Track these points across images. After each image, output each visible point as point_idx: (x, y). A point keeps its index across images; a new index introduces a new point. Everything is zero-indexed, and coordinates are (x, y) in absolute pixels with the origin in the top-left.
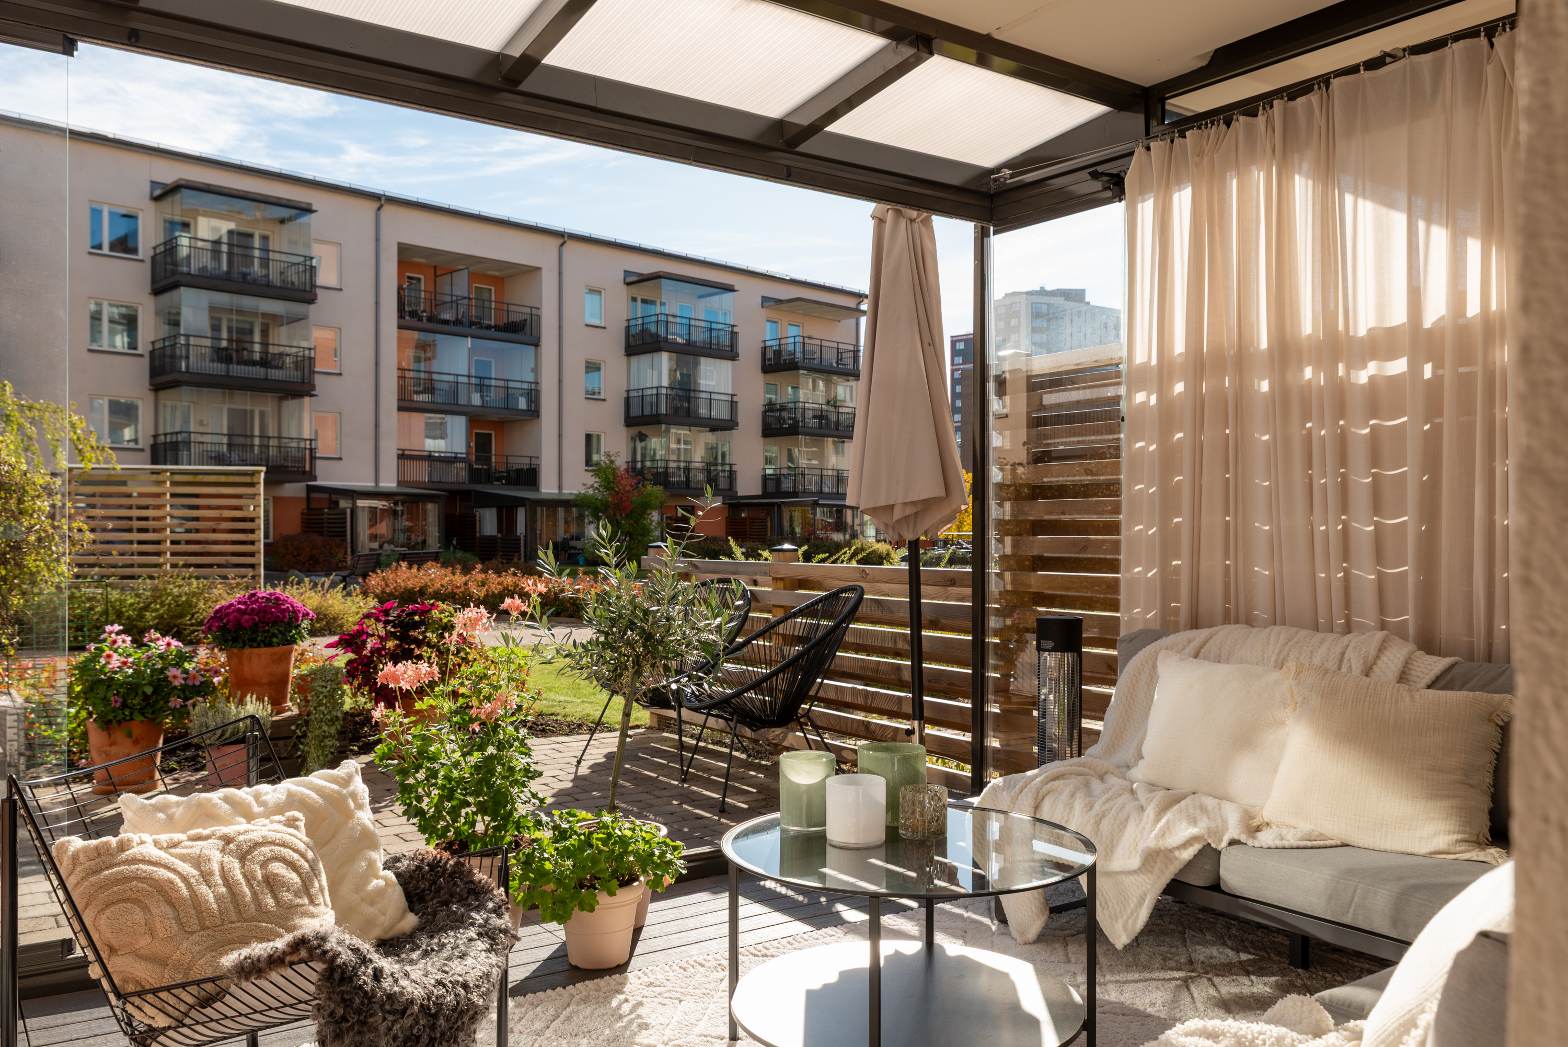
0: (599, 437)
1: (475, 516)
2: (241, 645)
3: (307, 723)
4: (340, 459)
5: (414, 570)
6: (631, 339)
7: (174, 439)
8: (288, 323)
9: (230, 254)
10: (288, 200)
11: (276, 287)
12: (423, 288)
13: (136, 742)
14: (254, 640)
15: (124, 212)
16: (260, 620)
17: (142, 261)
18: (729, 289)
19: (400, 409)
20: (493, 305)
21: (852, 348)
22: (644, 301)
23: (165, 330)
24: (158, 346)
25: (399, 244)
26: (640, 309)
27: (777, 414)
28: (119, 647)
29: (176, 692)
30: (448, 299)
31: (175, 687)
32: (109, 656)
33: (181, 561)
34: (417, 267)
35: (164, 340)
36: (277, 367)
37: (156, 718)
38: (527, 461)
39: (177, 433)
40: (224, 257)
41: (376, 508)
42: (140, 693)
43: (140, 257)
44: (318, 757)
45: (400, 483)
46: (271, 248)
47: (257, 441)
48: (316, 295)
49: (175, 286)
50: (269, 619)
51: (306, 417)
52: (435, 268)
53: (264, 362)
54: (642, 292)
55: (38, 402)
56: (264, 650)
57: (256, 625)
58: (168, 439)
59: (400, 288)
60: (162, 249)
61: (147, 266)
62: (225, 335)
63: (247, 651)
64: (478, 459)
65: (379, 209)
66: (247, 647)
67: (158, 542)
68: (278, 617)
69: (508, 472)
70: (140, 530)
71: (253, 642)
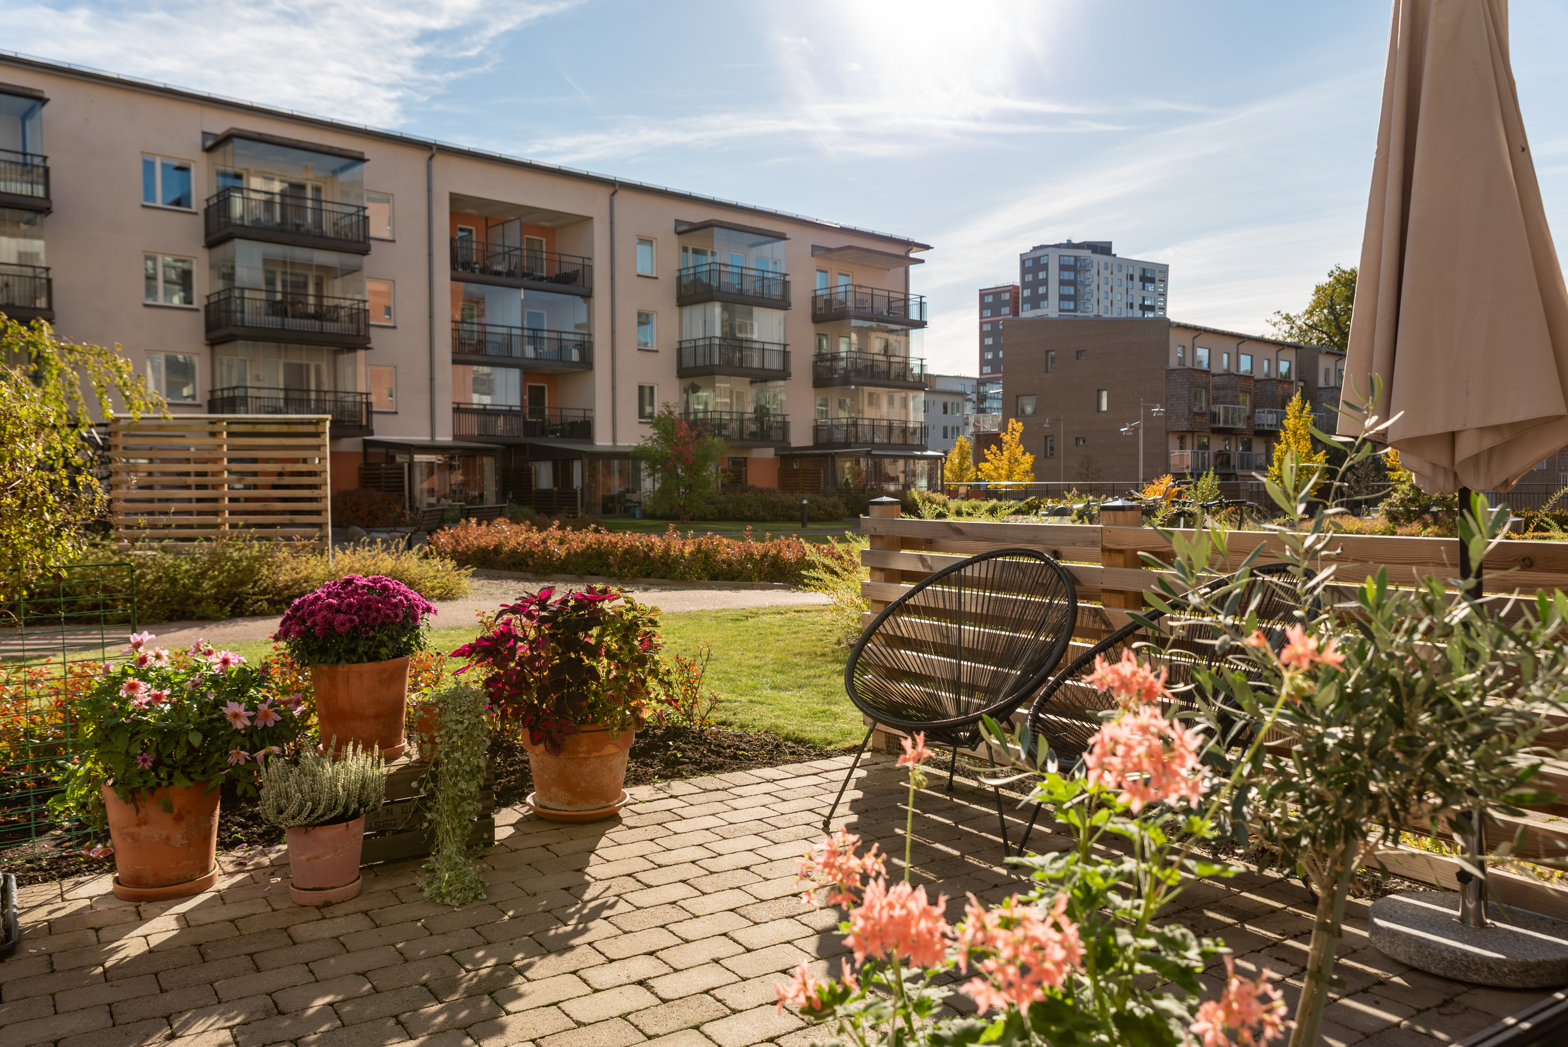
0: (652, 389)
1: (530, 470)
2: (335, 659)
3: (434, 777)
4: (396, 413)
5: (484, 527)
6: (683, 289)
7: (231, 394)
8: (342, 276)
9: (283, 204)
10: (341, 149)
11: (330, 238)
12: (474, 239)
13: (179, 818)
14: (353, 651)
15: (177, 164)
16: (361, 622)
17: (195, 214)
18: (781, 237)
19: (455, 362)
20: (544, 255)
21: (902, 296)
22: (696, 251)
23: (220, 285)
24: (213, 300)
25: (451, 194)
26: (691, 259)
27: (828, 364)
28: (150, 669)
29: (239, 739)
30: (500, 250)
31: (237, 731)
32: (133, 687)
33: (241, 520)
34: (469, 218)
35: (218, 293)
36: (331, 320)
37: (209, 781)
38: (581, 413)
39: (234, 388)
40: (277, 208)
41: (433, 463)
42: (183, 742)
43: (194, 209)
44: (453, 829)
45: (455, 437)
46: (323, 198)
47: (313, 396)
48: (369, 246)
49: (229, 238)
50: (375, 619)
51: (361, 369)
52: (487, 219)
53: (319, 316)
54: (693, 241)
55: (81, 344)
56: (368, 667)
57: (355, 629)
58: (226, 393)
59: (452, 240)
60: (215, 200)
61: (201, 219)
62: (279, 287)
63: (343, 668)
64: (532, 412)
65: (431, 158)
66: (343, 662)
67: (215, 500)
68: (388, 616)
69: (562, 424)
70: (199, 487)
71: (352, 655)
